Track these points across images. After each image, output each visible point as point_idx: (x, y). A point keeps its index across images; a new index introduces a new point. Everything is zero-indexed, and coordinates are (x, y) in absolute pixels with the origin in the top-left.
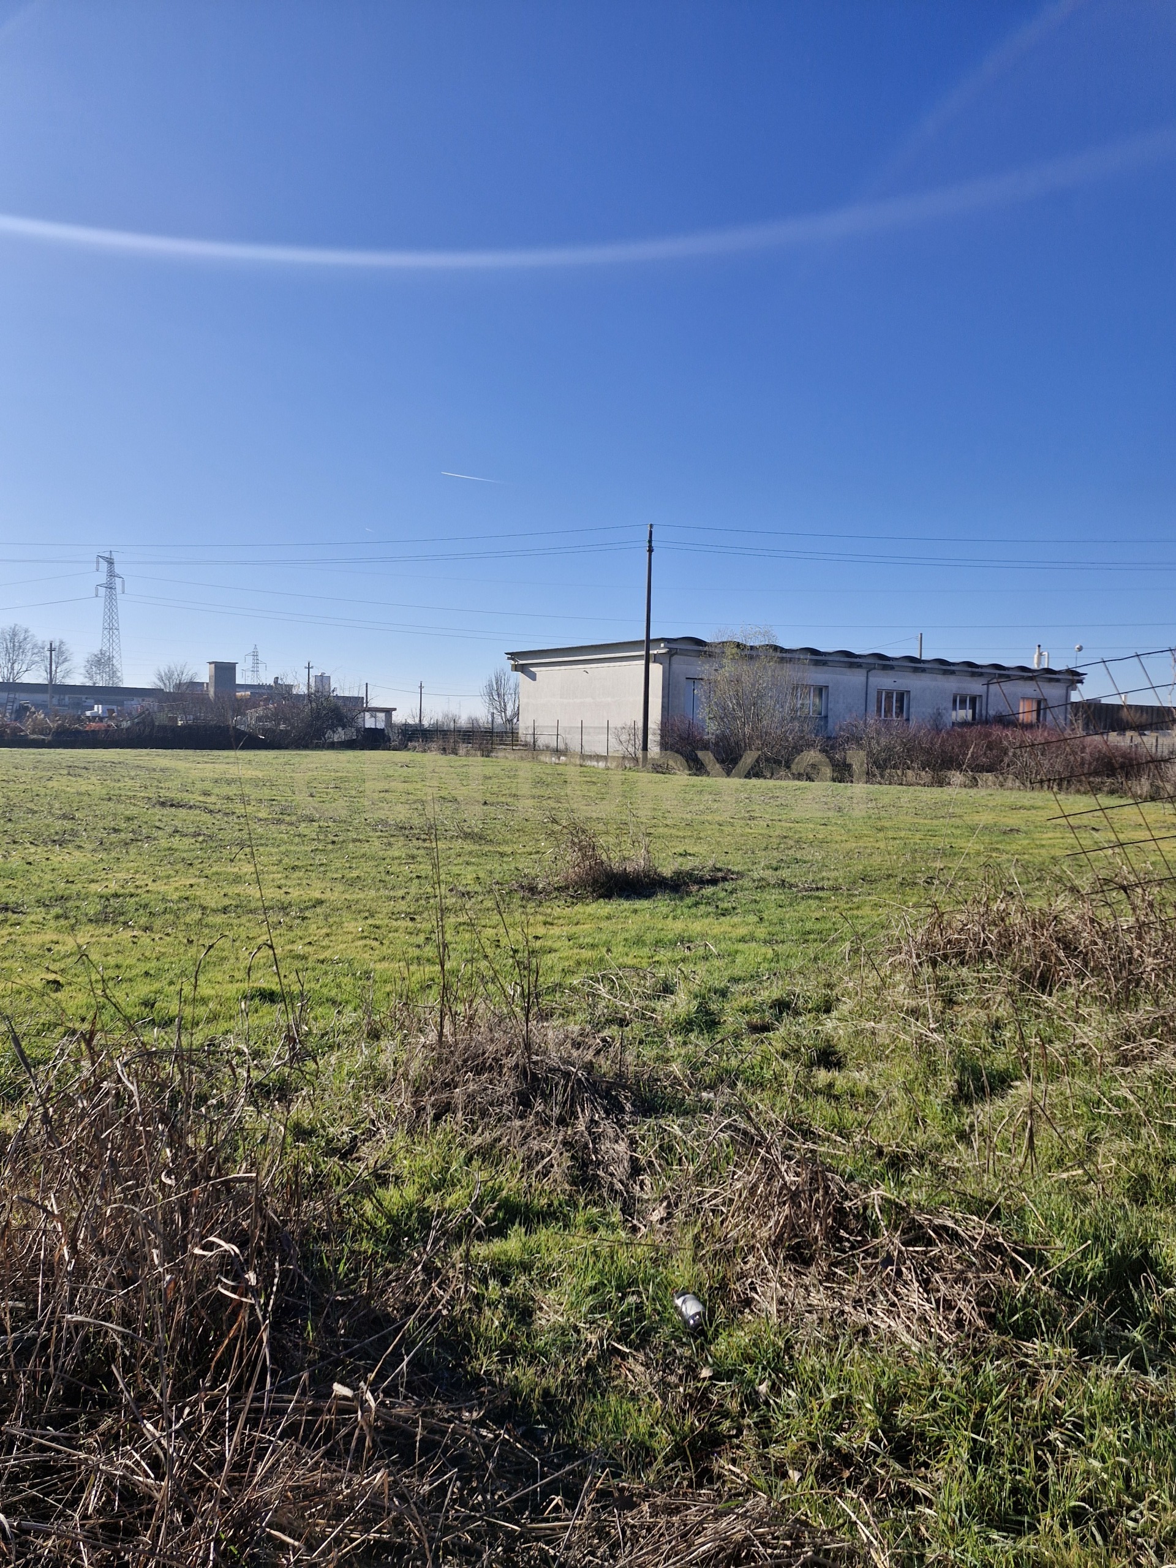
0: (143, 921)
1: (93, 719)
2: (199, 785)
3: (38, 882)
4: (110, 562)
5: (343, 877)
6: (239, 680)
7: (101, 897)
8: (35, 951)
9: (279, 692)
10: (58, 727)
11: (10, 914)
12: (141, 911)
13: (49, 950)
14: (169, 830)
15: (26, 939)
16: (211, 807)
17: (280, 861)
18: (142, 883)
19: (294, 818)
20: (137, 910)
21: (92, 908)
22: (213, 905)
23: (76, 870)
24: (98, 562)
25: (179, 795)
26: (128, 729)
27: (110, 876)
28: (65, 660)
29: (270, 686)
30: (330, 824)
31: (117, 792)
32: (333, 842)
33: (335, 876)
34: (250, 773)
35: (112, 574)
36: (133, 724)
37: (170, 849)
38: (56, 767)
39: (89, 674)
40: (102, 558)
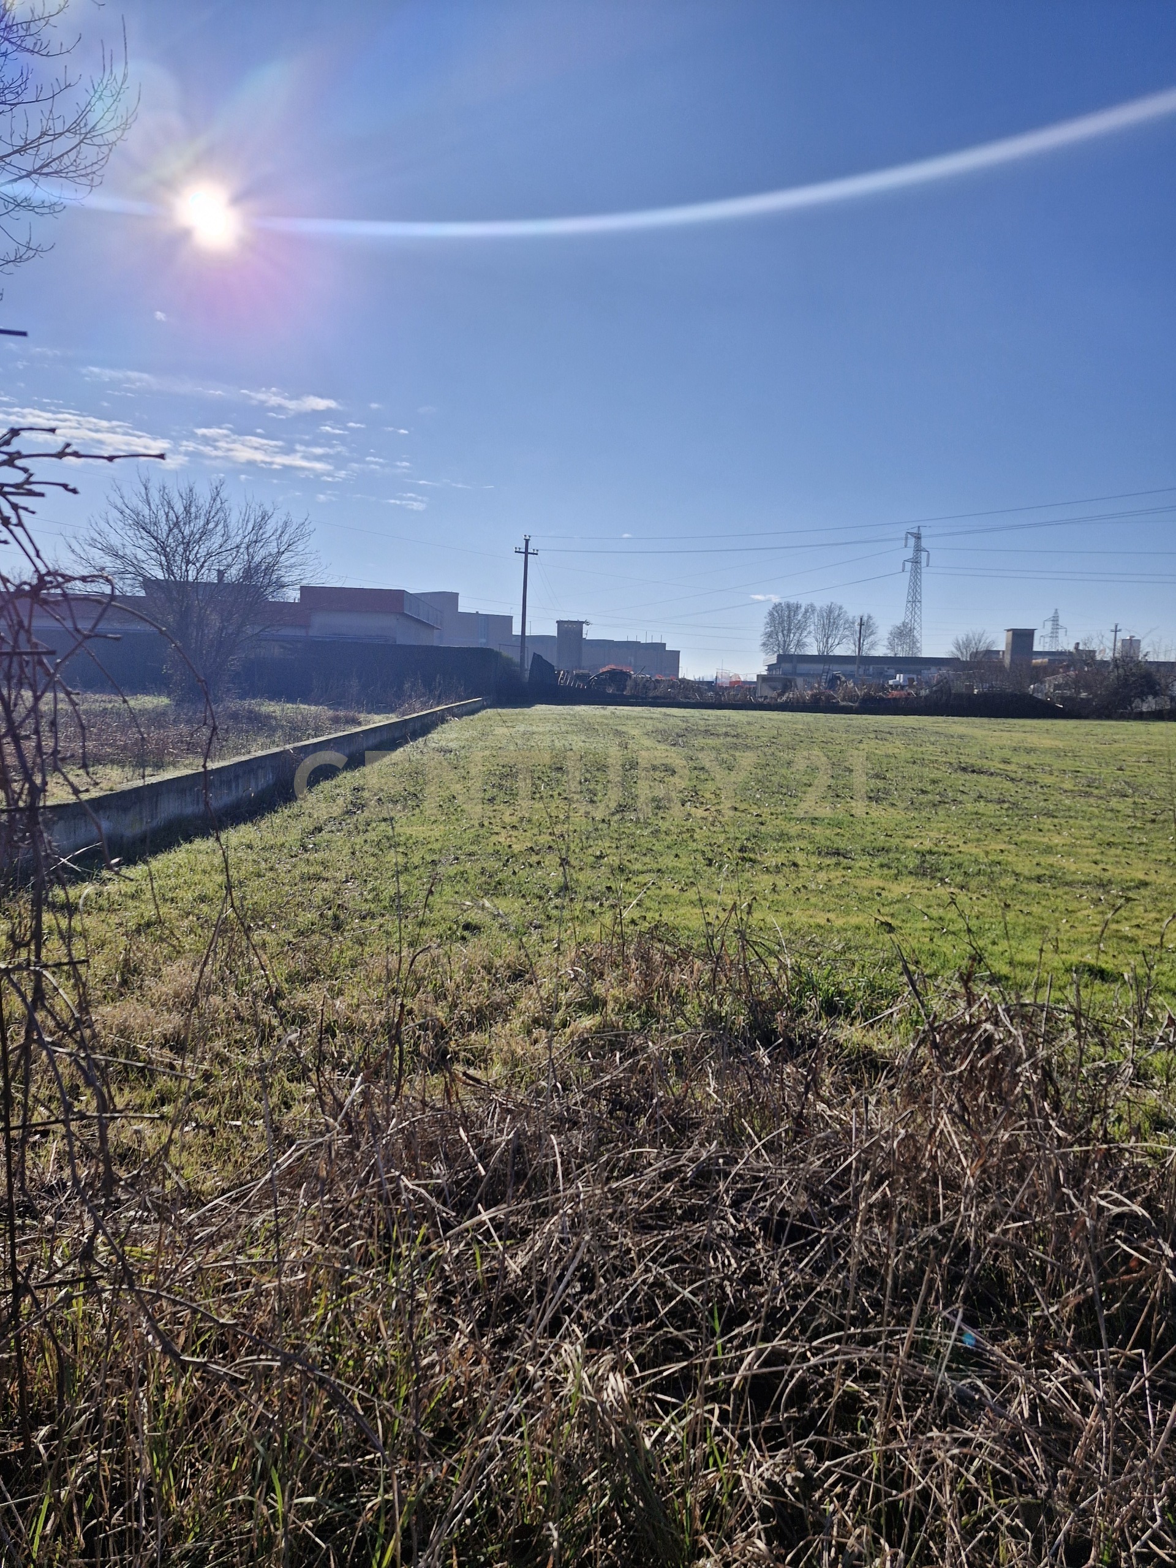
0: (959, 879)
1: (895, 687)
2: (997, 753)
3: (861, 832)
4: (918, 537)
5: (1169, 860)
6: (1037, 647)
7: (918, 852)
8: (865, 894)
9: (1082, 659)
10: (865, 694)
11: (841, 859)
12: (956, 871)
13: (879, 894)
14: (974, 795)
15: (857, 882)
16: (1013, 775)
17: (1093, 836)
18: (954, 844)
19: (1103, 791)
20: (952, 868)
21: (912, 862)
22: (1027, 873)
23: (893, 826)
24: (907, 538)
25: (979, 762)
26: (926, 697)
27: (923, 834)
28: (872, 633)
29: (1070, 653)
30: (1147, 801)
31: (920, 756)
32: (1153, 821)
33: (1159, 857)
34: (1047, 742)
35: (918, 549)
36: (931, 692)
37: (977, 813)
38: (865, 731)
39: (892, 646)
40: (911, 534)
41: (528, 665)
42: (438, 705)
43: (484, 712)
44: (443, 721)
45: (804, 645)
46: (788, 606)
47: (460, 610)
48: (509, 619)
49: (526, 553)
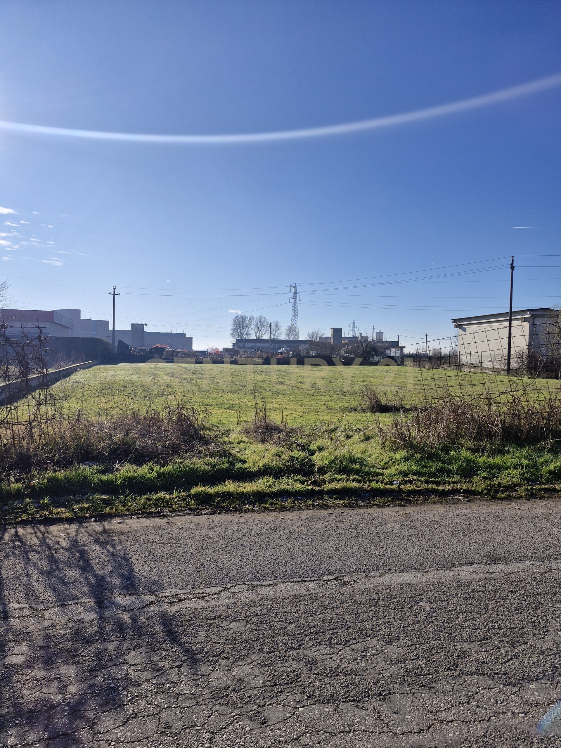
1: (280, 353)
4: (295, 288)
6: (343, 335)
10: (266, 357)
24: (290, 288)
28: (279, 329)
35: (295, 293)
36: (293, 355)
39: (287, 335)
40: (292, 286)
41: (116, 344)
42: (73, 364)
43: (95, 367)
44: (76, 371)
45: (250, 334)
46: (242, 317)
47: (81, 318)
48: (107, 322)
49: (114, 294)
